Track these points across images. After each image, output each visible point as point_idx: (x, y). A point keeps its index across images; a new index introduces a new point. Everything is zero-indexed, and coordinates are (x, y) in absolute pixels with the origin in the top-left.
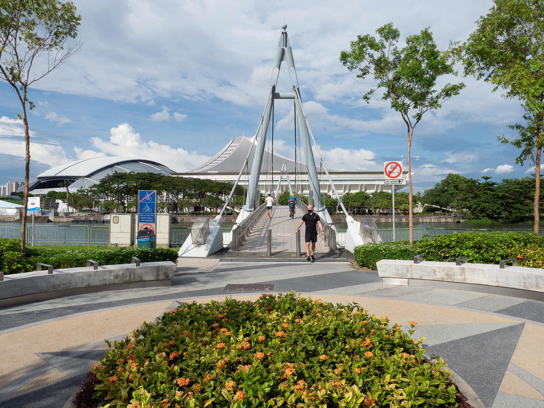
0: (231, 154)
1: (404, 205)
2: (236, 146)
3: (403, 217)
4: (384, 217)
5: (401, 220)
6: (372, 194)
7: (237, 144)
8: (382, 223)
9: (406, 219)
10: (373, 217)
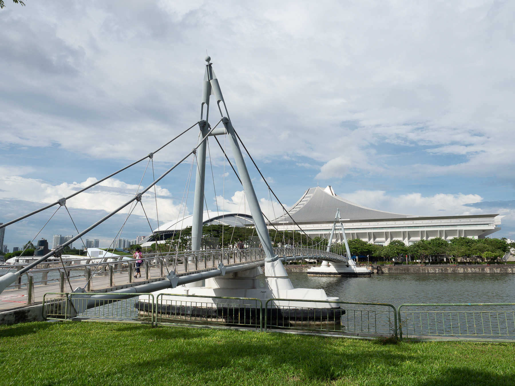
0: (305, 204)
1: (486, 252)
2: (310, 197)
3: (486, 267)
4: (462, 267)
5: (483, 270)
6: (451, 240)
7: (311, 195)
8: (459, 273)
9: (490, 269)
10: (449, 266)
